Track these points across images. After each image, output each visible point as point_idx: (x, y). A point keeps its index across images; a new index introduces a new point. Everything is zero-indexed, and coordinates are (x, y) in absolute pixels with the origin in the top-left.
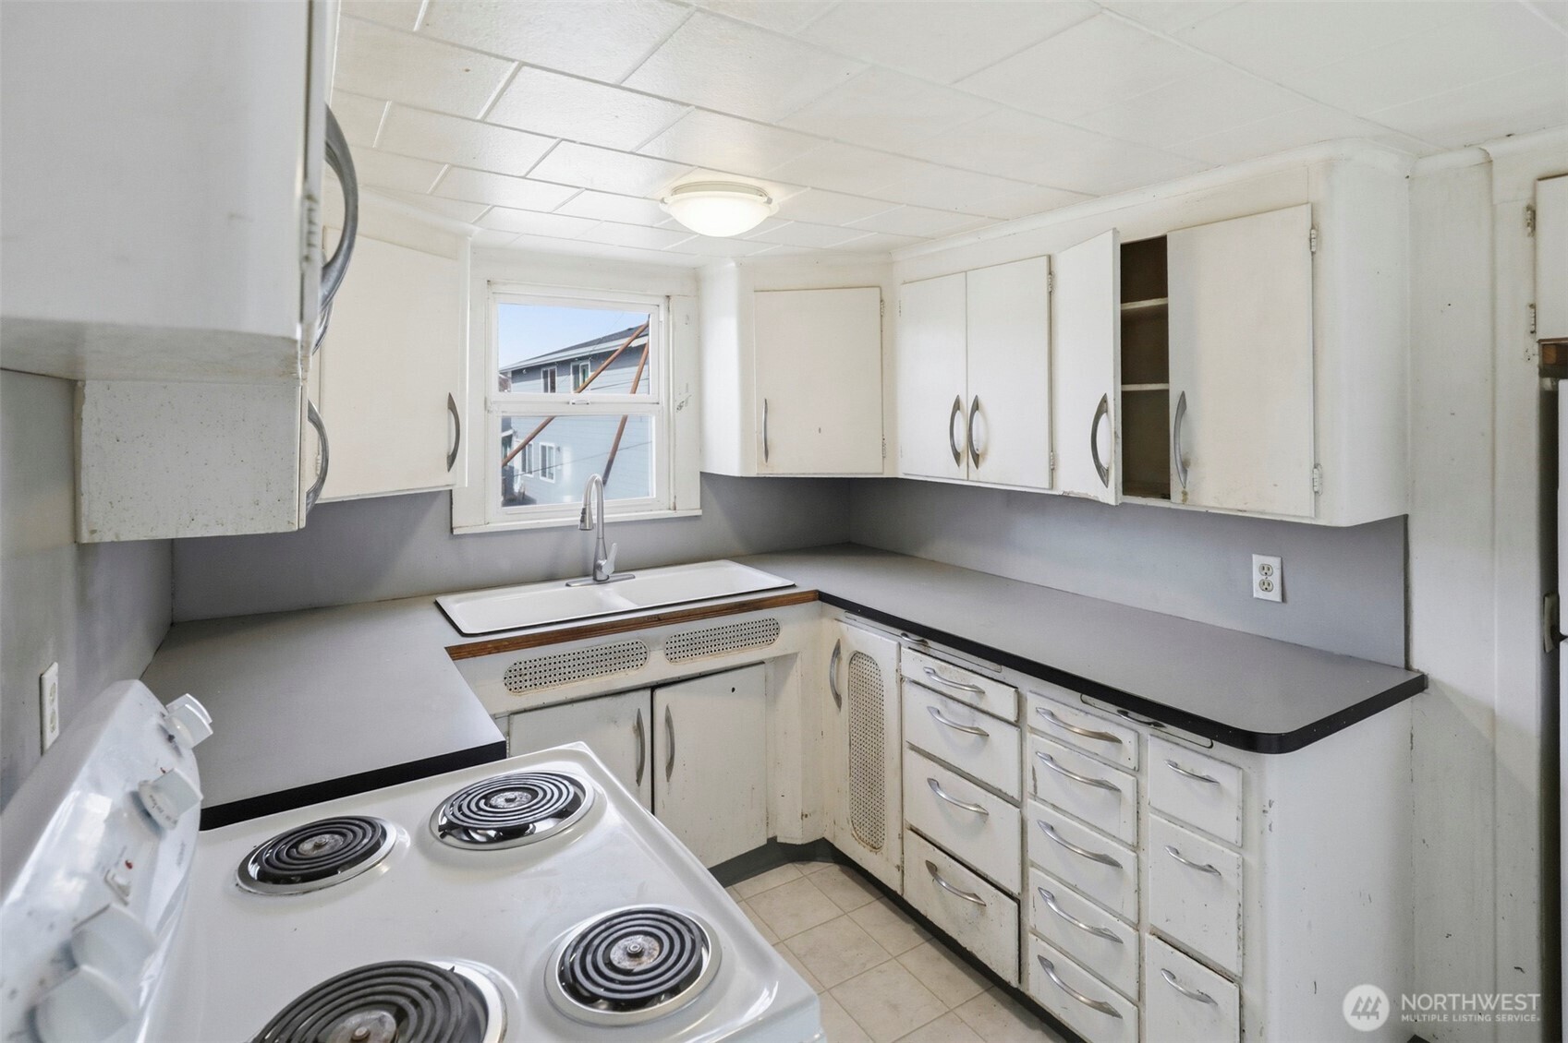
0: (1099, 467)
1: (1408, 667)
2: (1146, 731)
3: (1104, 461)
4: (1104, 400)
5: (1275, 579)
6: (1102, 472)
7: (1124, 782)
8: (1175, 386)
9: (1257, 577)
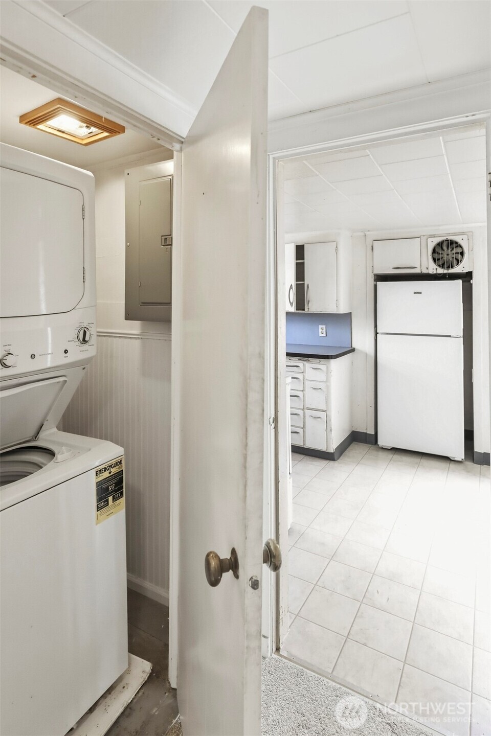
0: (290, 302)
1: (351, 347)
2: (305, 362)
3: (292, 301)
4: (291, 285)
5: (324, 331)
6: (292, 304)
7: (300, 376)
8: (306, 283)
9: (320, 331)
